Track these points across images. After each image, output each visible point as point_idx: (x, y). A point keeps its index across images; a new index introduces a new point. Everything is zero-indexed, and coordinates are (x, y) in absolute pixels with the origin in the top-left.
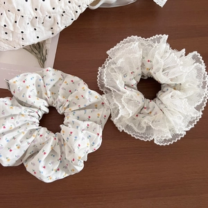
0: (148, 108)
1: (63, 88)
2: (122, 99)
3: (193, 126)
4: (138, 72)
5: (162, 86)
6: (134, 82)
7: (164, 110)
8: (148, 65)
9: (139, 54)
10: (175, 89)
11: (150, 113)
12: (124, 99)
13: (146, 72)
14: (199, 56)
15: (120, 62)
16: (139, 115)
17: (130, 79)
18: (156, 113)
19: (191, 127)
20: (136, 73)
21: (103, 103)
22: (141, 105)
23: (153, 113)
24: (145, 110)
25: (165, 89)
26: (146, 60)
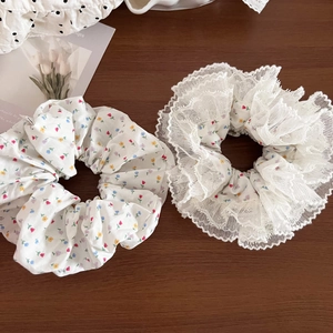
0: (235, 186)
1: (96, 129)
2: (196, 167)
3: (310, 222)
4: (224, 122)
5: (264, 150)
6: (216, 139)
7: (261, 191)
8: (242, 114)
9: (228, 93)
10: (285, 157)
11: (239, 194)
12: (199, 166)
13: (237, 125)
14: (326, 99)
15: (193, 102)
16: (220, 196)
17: (210, 133)
18: (248, 198)
19: (305, 223)
20: (220, 124)
21: (164, 157)
22: (224, 180)
23: (243, 196)
24: (229, 189)
25: (269, 155)
26: (240, 104)
